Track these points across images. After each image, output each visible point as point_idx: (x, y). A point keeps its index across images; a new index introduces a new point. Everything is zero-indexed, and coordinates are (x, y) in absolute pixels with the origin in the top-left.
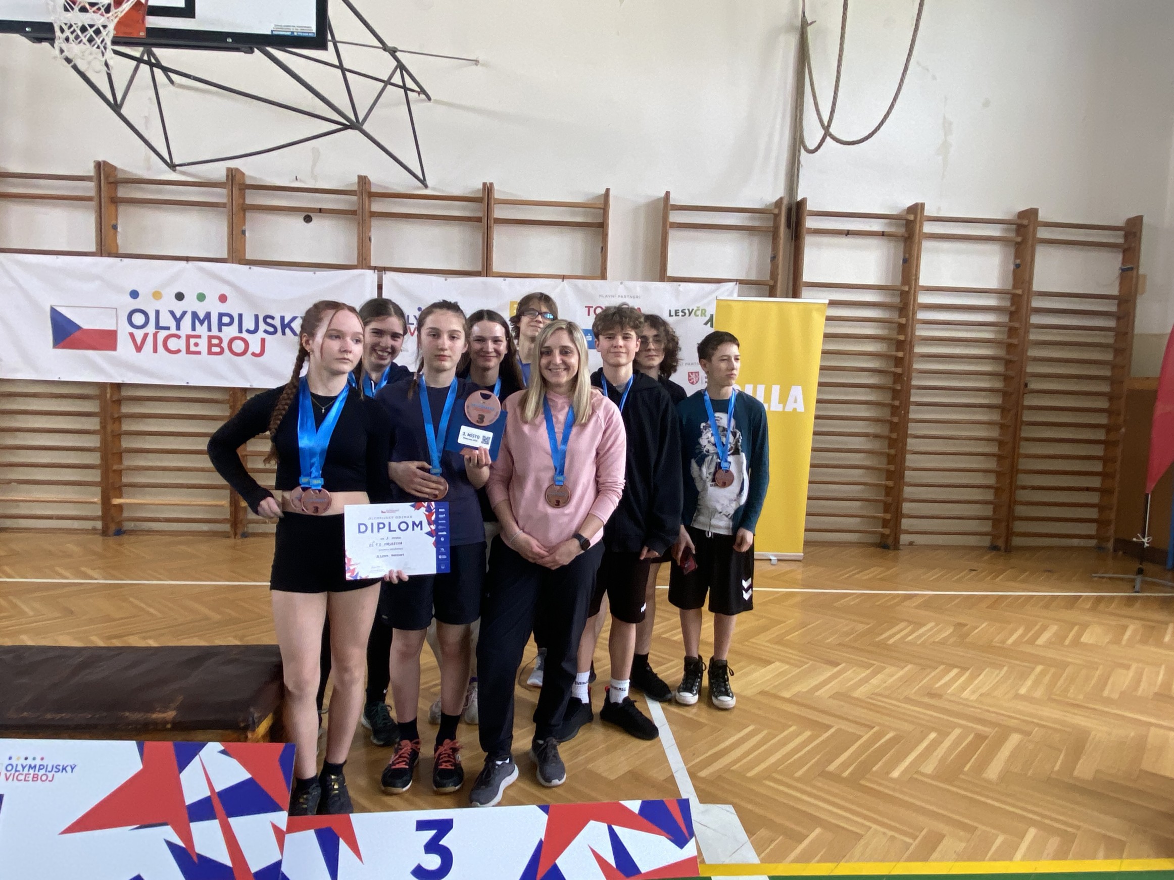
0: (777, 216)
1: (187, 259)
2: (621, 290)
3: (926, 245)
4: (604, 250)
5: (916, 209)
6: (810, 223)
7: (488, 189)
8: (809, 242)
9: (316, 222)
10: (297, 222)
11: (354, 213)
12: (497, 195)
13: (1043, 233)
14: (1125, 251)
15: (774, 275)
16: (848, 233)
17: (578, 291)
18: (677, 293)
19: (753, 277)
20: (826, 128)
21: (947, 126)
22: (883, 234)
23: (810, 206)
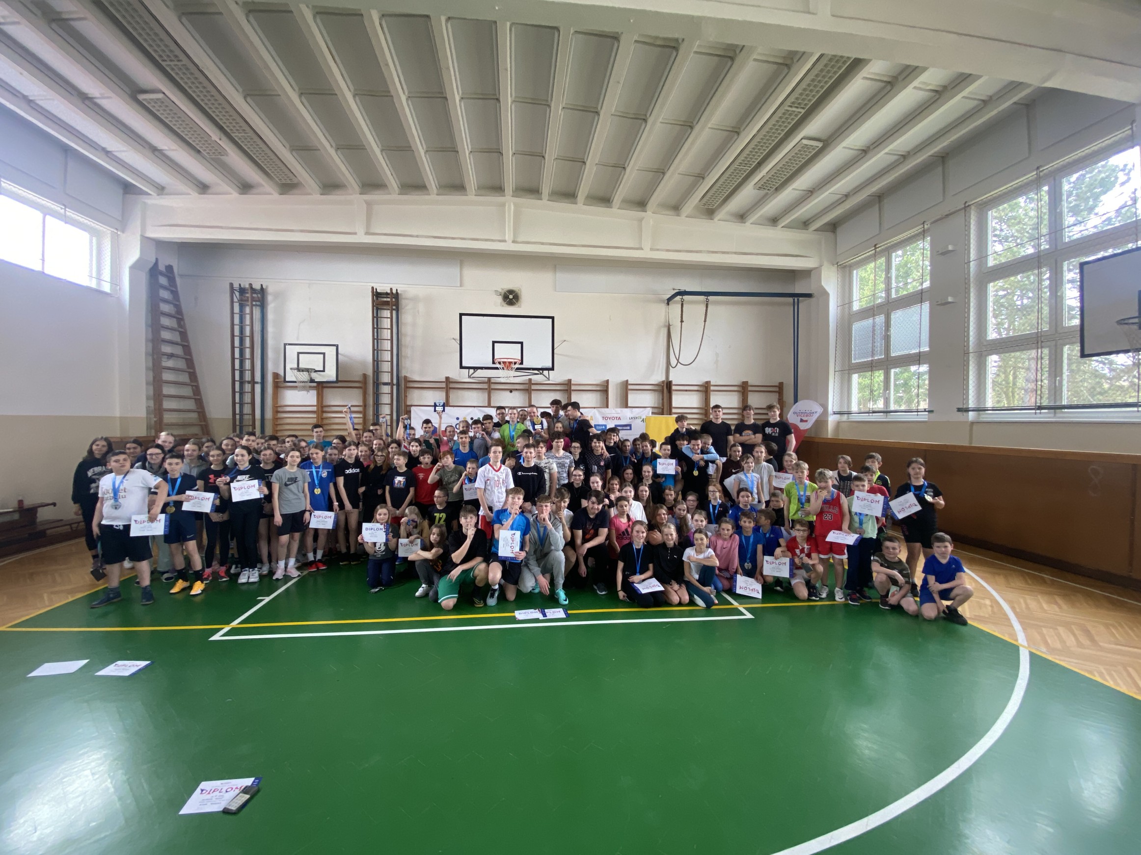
0: (663, 387)
1: (474, 407)
2: (614, 411)
3: (711, 393)
4: (607, 398)
5: (708, 383)
6: (674, 388)
7: (570, 381)
8: (674, 393)
9: (513, 392)
10: (508, 393)
11: (527, 390)
12: (572, 382)
13: (750, 389)
14: (779, 393)
15: (663, 405)
16: (686, 391)
17: (600, 412)
18: (632, 412)
19: (656, 406)
20: (678, 360)
21: (717, 355)
22: (698, 391)
23: (673, 383)
